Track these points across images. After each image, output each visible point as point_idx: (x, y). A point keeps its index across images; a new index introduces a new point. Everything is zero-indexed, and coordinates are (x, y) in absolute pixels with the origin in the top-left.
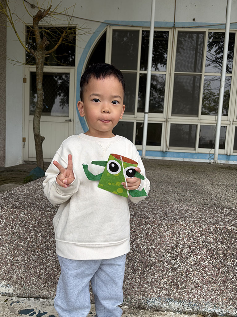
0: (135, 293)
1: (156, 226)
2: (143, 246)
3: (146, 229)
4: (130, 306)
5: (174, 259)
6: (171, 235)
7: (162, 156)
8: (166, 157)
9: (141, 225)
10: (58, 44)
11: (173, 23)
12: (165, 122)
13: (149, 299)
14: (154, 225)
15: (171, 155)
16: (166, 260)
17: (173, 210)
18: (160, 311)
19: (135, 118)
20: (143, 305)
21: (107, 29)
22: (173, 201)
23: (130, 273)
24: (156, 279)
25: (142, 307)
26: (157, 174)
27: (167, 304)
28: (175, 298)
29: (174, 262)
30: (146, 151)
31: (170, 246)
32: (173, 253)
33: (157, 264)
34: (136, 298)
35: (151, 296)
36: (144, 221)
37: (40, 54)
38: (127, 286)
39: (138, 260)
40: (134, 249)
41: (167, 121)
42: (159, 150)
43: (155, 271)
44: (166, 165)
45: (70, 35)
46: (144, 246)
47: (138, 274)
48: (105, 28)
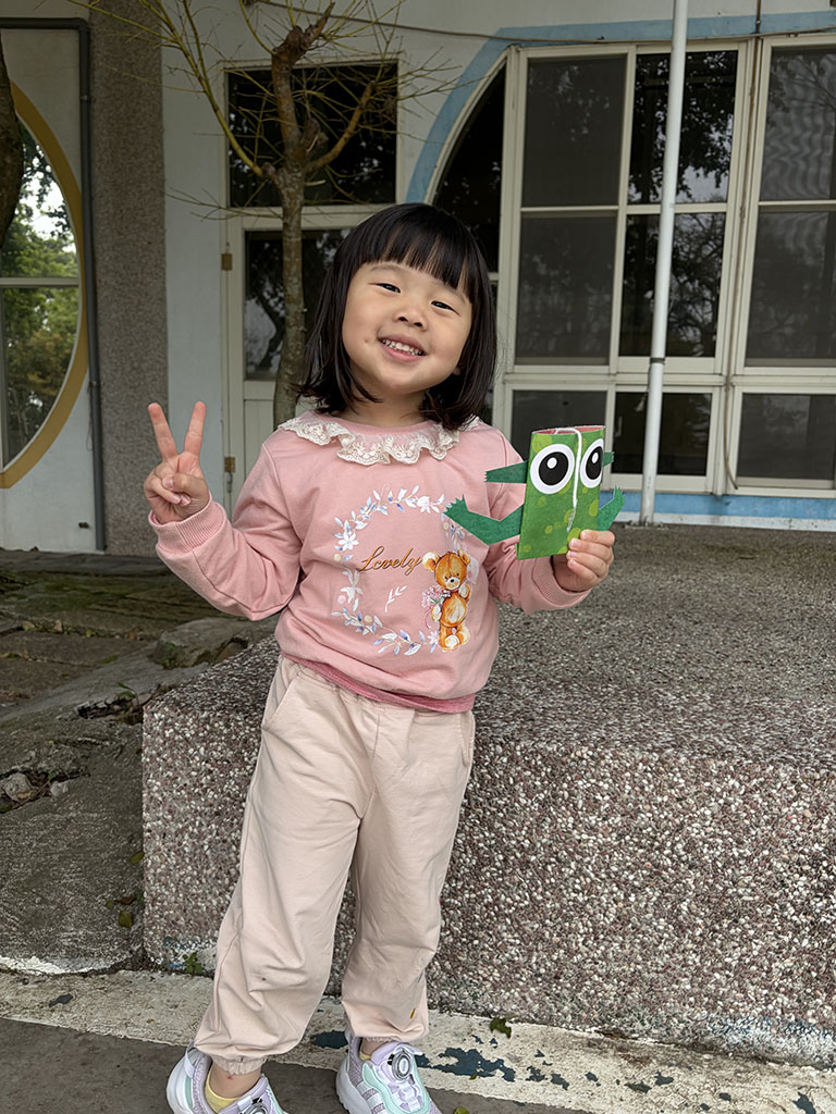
0: (682, 997)
1: (755, 781)
2: (708, 848)
3: (723, 790)
4: (664, 1039)
5: (821, 894)
6: (808, 814)
7: (710, 513)
8: (726, 514)
9: (703, 780)
10: (346, 135)
11: (755, 19)
12: (723, 389)
13: (729, 1020)
14: (750, 780)
15: (743, 509)
16: (791, 897)
17: (805, 725)
18: (770, 1061)
19: (612, 378)
20: (708, 1038)
21: (506, 58)
22: (797, 693)
23: (666, 935)
24: (754, 957)
25: (705, 1046)
26: (712, 586)
27: (794, 1040)
28: (821, 1023)
29: (819, 905)
30: (657, 494)
31: (806, 850)
32: (818, 877)
33: (758, 909)
34: (685, 1015)
35: (737, 1011)
36: (713, 766)
37: (295, 179)
38: (654, 975)
39: (691, 893)
40: (680, 857)
41: (728, 385)
42: (702, 490)
43: (751, 932)
44: (734, 548)
45: (386, 98)
46: (711, 847)
47: (692, 938)
48: (502, 57)
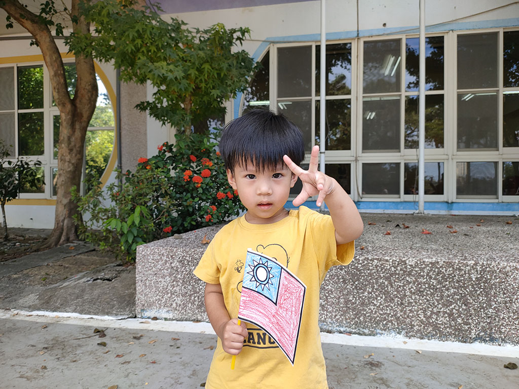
11: (357, 32)
12: (355, 162)
15: (365, 206)
48: (268, 47)
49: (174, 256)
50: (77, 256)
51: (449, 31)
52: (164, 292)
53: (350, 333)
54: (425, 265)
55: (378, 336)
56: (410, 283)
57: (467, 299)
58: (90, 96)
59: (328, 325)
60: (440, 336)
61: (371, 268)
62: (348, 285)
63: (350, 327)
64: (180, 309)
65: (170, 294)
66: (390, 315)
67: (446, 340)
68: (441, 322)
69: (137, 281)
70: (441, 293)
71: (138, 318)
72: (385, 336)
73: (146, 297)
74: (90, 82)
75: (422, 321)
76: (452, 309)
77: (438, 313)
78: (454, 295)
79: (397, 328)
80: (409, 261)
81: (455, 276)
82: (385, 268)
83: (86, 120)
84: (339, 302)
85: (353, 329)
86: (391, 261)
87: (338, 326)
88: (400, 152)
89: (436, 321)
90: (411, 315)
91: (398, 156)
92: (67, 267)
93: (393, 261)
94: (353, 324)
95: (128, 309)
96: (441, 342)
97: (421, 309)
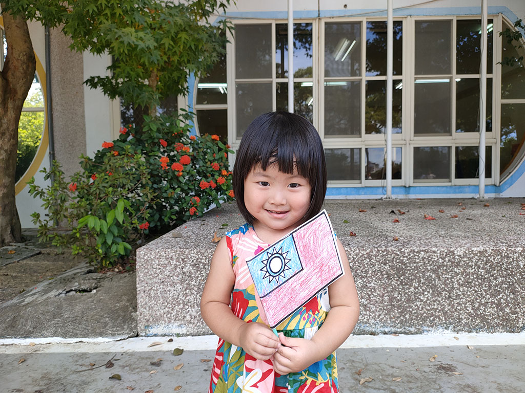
11: (318, 12)
49: (185, 260)
50: (21, 262)
51: (408, 16)
52: (174, 302)
53: (395, 333)
54: (473, 254)
55: (425, 333)
56: (459, 274)
57: (515, 287)
58: (25, 68)
59: (371, 326)
60: (488, 328)
61: (417, 261)
62: (392, 281)
63: (395, 327)
64: (196, 322)
65: (182, 305)
66: (438, 310)
67: (494, 332)
68: (489, 313)
69: (138, 292)
70: (489, 283)
71: (142, 336)
72: (432, 332)
73: (150, 311)
74: (25, 52)
75: (470, 314)
76: (500, 298)
77: (485, 304)
78: (502, 284)
79: (445, 323)
80: (457, 251)
81: (503, 264)
82: (433, 260)
83: (21, 97)
84: (383, 300)
85: (398, 328)
86: (439, 252)
87: (382, 326)
88: (361, 137)
89: (484, 313)
90: (459, 308)
91: (360, 141)
92: (16, 277)
93: (441, 252)
94: (399, 323)
95: (126, 327)
96: (490, 334)
97: (469, 302)
